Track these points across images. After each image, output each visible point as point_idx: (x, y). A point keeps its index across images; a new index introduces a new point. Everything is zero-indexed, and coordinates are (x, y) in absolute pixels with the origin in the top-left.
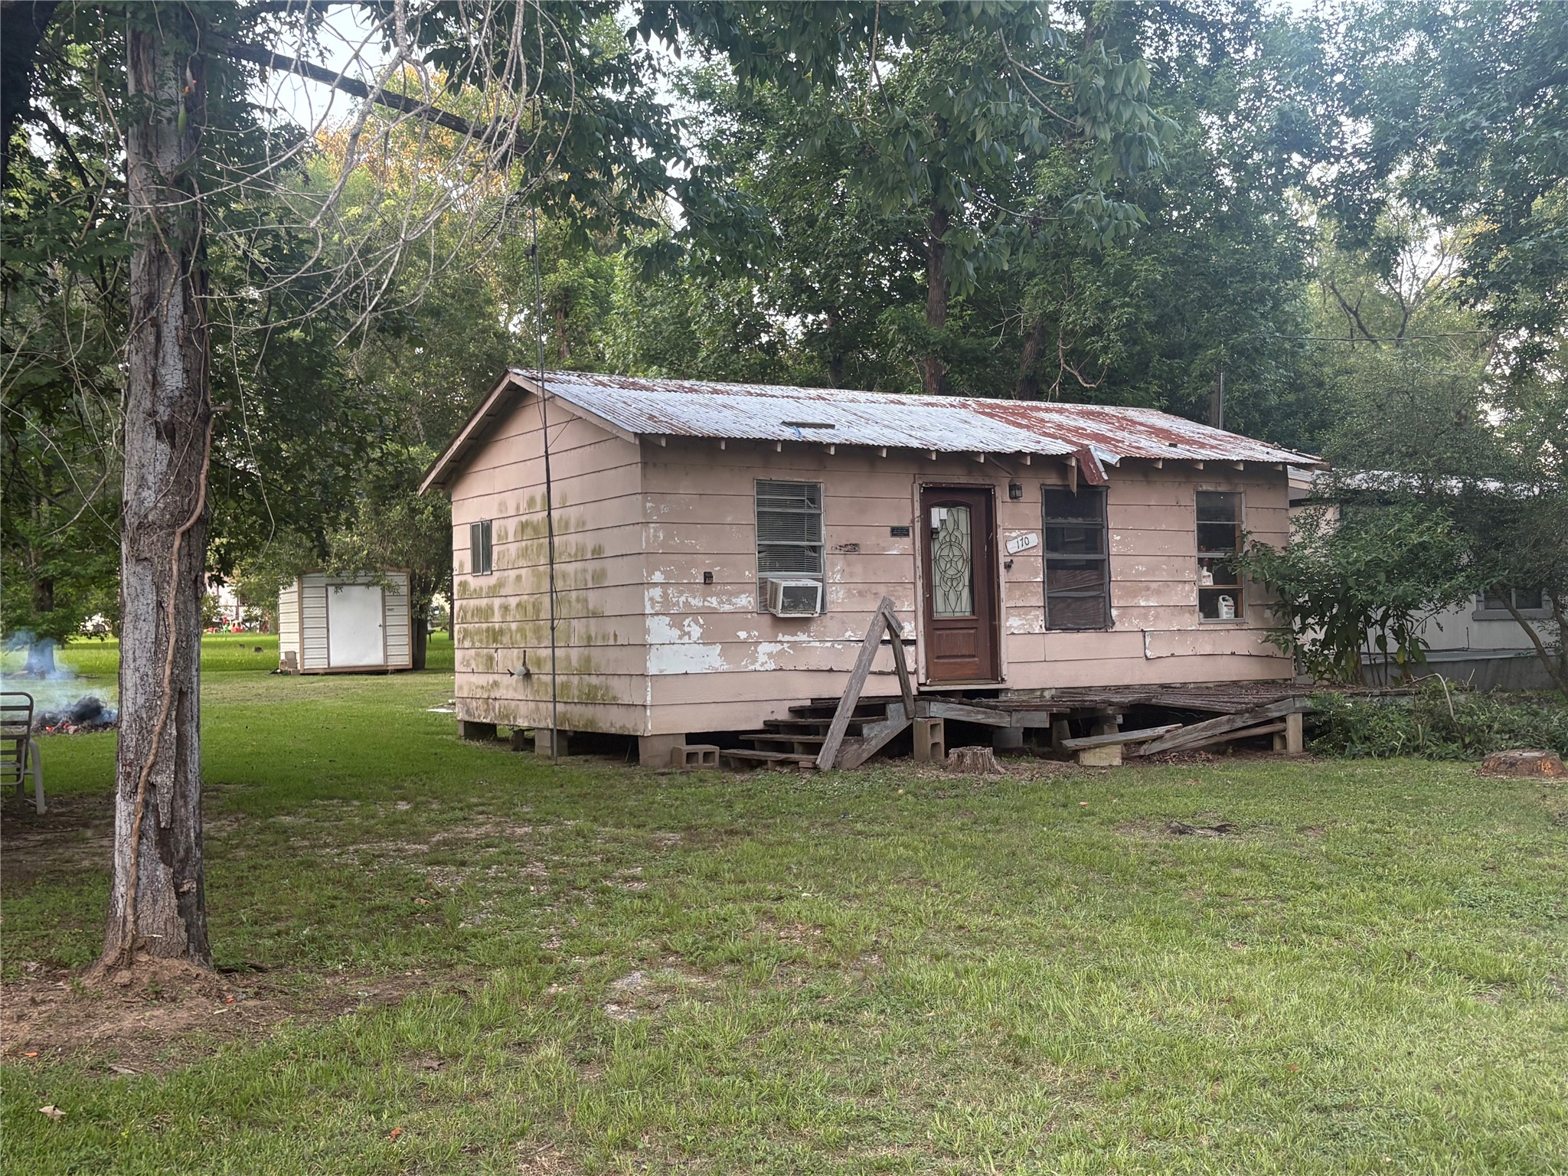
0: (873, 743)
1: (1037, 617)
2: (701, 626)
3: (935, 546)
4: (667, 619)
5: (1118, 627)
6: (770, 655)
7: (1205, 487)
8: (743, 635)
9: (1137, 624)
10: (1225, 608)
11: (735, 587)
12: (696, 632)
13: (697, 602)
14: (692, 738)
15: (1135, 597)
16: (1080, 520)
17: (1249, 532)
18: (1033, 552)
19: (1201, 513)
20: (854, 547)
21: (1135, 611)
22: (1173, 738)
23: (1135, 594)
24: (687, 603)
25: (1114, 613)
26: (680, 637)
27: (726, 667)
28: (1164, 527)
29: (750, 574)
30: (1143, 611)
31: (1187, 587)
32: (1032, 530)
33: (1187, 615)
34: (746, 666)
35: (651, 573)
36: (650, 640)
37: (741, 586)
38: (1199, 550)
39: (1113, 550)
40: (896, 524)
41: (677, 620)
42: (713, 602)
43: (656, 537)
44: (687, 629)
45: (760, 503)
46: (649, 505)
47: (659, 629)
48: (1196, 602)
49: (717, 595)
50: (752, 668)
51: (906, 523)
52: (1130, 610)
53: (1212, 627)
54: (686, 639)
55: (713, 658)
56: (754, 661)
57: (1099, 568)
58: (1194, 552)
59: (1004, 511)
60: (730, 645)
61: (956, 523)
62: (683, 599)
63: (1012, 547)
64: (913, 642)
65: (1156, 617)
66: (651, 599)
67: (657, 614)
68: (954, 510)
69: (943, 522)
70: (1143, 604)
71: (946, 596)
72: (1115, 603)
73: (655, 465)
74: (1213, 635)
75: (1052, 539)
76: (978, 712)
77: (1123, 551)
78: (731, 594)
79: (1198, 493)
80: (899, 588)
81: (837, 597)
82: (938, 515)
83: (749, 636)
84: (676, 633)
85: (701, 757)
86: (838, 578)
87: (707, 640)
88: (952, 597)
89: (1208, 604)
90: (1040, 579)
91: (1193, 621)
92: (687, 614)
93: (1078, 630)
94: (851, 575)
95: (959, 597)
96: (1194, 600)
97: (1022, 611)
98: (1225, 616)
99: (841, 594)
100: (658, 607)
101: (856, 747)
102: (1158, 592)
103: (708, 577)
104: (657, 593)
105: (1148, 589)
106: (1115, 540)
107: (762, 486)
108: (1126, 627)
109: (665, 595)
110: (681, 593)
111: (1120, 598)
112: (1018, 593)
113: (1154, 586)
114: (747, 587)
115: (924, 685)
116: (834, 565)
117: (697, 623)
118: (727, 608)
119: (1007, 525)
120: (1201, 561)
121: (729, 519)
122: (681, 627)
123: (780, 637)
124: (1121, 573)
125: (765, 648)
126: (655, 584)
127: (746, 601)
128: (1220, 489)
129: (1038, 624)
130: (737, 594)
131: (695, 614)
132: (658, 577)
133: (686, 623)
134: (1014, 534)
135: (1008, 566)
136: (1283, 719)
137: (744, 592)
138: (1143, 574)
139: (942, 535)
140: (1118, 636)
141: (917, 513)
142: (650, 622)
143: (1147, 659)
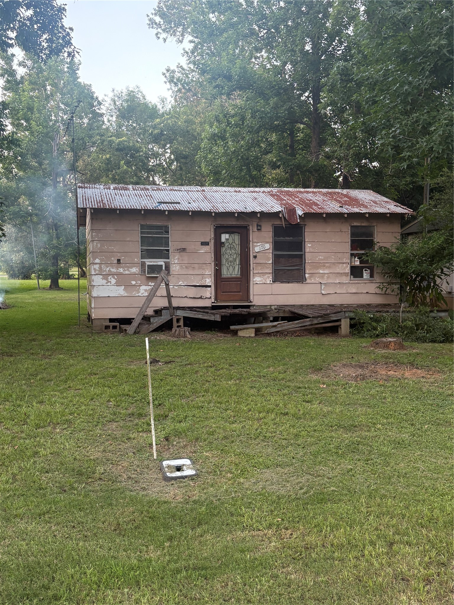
0: (155, 324)
1: (269, 277)
2: (116, 279)
3: (223, 250)
4: (101, 277)
5: (308, 281)
6: (146, 290)
7: (355, 224)
8: (134, 283)
9: (318, 280)
10: (366, 275)
11: (130, 265)
12: (113, 281)
13: (114, 270)
14: (111, 320)
15: (318, 269)
16: (291, 238)
17: (378, 242)
18: (268, 251)
19: (352, 235)
20: (184, 250)
21: (317, 275)
22: (282, 327)
23: (318, 268)
24: (109, 271)
25: (307, 275)
26: (107, 283)
27: (126, 295)
28: (333, 240)
29: (137, 259)
30: (322, 275)
31: (344, 265)
32: (267, 242)
33: (344, 277)
34: (135, 294)
35: (94, 259)
36: (94, 284)
37: (133, 264)
38: (351, 250)
39: (307, 250)
40: (203, 241)
41: (105, 277)
42: (121, 270)
43: (97, 246)
44: (109, 280)
45: (142, 233)
46: (94, 234)
47: (98, 280)
48: (349, 271)
49: (123, 268)
50: (138, 295)
51: (207, 240)
52: (315, 275)
53: (357, 282)
54: (109, 284)
55: (121, 291)
56: (139, 292)
57: (301, 257)
58: (349, 251)
59: (253, 235)
60: (128, 286)
61: (234, 240)
62: (108, 269)
63: (257, 249)
64: (210, 286)
65: (328, 278)
66: (95, 269)
67: (97, 274)
68: (233, 235)
69: (227, 240)
70: (321, 272)
71: (228, 269)
72: (307, 271)
73: (97, 219)
74: (357, 285)
75: (277, 246)
76: (199, 314)
77: (312, 250)
78: (128, 267)
79: (352, 227)
80: (204, 265)
81: (175, 268)
82: (224, 237)
83: (137, 283)
84: (105, 281)
85: (111, 327)
86: (176, 261)
87: (118, 284)
88: (231, 268)
89: (356, 272)
90: (271, 262)
91: (346, 279)
92: (110, 275)
93: (289, 282)
94: (182, 260)
95: (234, 269)
96: (348, 270)
97: (261, 275)
98: (365, 277)
99: (178, 268)
100: (97, 272)
101: (147, 326)
102: (329, 267)
103: (119, 261)
104: (97, 267)
105: (324, 266)
106: (308, 247)
107: (142, 227)
108: (313, 281)
109: (100, 268)
110: (107, 267)
111: (310, 269)
112: (260, 268)
113: (327, 265)
114: (136, 265)
115: (214, 303)
116: (174, 256)
117: (114, 278)
118: (127, 272)
119: (255, 240)
120: (352, 255)
121: (128, 239)
122: (107, 279)
123: (150, 284)
124: (311, 260)
125: (143, 288)
126: (97, 263)
127: (135, 270)
128: (363, 225)
129: (269, 279)
130: (132, 267)
131: (113, 275)
132: (97, 261)
133: (109, 278)
134: (259, 244)
135: (255, 257)
136: (339, 320)
137: (135, 267)
138: (322, 260)
139: (227, 245)
140: (308, 285)
141: (213, 236)
142: (94, 277)
143: (323, 294)
